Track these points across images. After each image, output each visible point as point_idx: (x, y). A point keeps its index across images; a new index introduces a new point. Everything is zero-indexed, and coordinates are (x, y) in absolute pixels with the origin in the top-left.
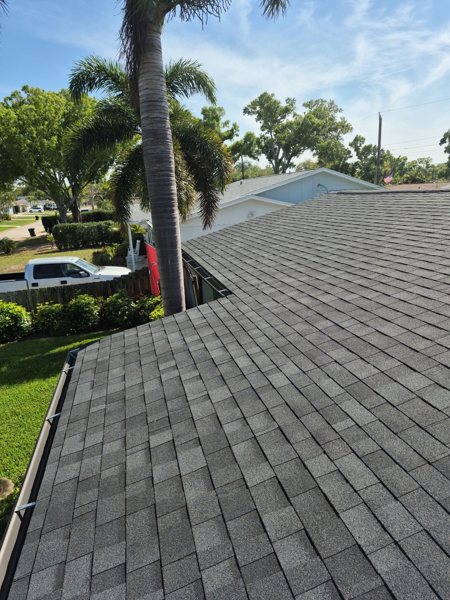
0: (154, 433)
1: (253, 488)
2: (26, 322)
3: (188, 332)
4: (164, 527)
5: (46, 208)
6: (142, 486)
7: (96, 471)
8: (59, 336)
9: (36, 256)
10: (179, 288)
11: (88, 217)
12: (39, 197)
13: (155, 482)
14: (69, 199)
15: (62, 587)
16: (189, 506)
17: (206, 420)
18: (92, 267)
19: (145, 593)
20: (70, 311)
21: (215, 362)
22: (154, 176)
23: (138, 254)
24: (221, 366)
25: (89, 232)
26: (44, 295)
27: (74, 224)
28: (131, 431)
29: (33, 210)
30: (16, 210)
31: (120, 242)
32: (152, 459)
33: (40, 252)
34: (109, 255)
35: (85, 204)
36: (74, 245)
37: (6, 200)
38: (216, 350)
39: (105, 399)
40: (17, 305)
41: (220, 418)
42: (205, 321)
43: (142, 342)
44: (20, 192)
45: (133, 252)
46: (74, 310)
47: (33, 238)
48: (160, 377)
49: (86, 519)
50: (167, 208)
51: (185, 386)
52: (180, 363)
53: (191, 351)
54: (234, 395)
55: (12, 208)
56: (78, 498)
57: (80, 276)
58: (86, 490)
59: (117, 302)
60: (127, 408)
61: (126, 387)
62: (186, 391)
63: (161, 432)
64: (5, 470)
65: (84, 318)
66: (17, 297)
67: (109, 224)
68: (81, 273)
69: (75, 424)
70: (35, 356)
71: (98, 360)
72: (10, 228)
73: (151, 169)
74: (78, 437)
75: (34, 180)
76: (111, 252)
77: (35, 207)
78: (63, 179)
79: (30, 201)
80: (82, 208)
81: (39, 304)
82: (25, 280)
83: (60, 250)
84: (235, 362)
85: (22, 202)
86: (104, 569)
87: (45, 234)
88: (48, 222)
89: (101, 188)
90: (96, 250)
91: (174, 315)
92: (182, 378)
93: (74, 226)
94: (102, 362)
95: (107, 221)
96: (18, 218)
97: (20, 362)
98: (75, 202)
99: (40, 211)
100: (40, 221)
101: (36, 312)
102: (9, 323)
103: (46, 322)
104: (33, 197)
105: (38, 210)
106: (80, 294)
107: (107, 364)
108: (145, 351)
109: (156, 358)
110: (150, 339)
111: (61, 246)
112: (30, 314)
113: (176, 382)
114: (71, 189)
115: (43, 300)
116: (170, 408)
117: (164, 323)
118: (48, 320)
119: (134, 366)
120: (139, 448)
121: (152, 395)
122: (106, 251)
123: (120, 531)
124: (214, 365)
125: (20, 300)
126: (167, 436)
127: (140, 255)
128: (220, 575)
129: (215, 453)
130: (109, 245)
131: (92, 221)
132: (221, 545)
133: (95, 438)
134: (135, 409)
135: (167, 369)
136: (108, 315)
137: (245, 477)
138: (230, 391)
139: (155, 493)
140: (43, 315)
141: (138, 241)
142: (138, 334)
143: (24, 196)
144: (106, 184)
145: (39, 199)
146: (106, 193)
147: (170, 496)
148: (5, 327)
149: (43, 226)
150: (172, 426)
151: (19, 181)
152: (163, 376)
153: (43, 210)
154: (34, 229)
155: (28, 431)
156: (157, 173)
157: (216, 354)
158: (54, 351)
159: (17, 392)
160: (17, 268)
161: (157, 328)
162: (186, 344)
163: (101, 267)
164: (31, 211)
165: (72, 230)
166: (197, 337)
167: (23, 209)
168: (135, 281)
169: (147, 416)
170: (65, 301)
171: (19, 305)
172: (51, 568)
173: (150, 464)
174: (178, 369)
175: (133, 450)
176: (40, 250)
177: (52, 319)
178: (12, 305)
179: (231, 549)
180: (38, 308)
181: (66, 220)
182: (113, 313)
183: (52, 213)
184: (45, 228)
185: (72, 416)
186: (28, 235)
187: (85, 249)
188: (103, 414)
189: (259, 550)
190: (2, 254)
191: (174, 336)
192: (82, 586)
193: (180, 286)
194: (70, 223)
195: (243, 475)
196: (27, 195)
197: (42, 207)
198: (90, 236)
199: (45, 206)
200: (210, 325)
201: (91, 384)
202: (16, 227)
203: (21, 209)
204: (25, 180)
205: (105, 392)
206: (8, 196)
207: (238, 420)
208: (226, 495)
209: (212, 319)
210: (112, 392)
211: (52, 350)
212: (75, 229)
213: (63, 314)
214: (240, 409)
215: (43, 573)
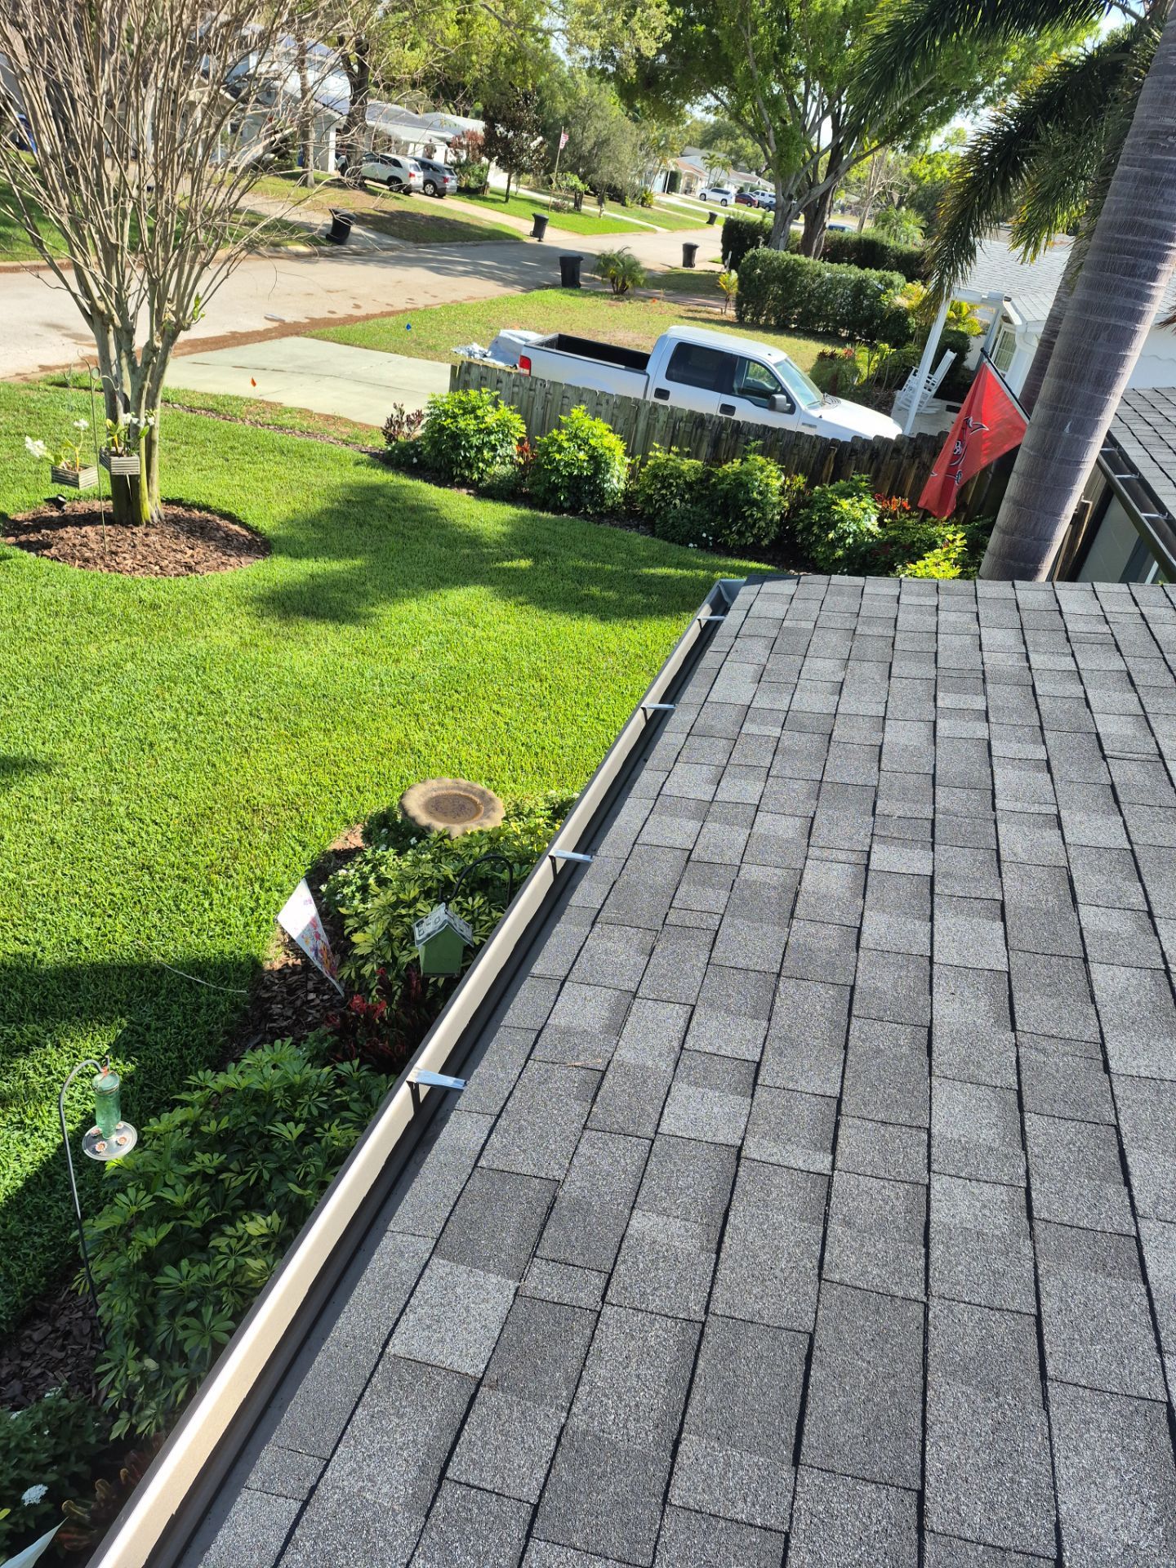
0: (886, 840)
1: (1122, 1078)
2: (615, 480)
3: (1043, 640)
4: (863, 1041)
5: (742, 198)
6: (829, 938)
7: (732, 857)
8: (673, 541)
9: (680, 320)
10: (1059, 515)
11: (838, 251)
12: (737, 160)
13: (863, 944)
14: (813, 185)
15: (619, 1034)
16: (937, 1032)
17: (1037, 872)
18: (808, 390)
19: (789, 1140)
20: (719, 487)
21: (1105, 747)
22: (1152, 146)
23: (934, 391)
24: (1120, 762)
25: (828, 291)
26: (674, 427)
27: (801, 258)
28: (830, 813)
29: (710, 195)
30: (672, 184)
31: (897, 344)
32: (869, 893)
33: (690, 314)
34: (856, 372)
35: (843, 209)
36: (777, 318)
37: (659, 148)
38: (1116, 717)
39: (782, 716)
40: (610, 431)
41: (1076, 884)
42: (1105, 629)
43: (906, 620)
44: (697, 136)
45: (923, 383)
46: (728, 490)
47: (686, 270)
48: (935, 723)
49: (692, 938)
50: (1142, 261)
51: (997, 770)
52: (998, 709)
53: (1039, 691)
54: (1135, 847)
55: (663, 176)
56: (683, 889)
57: (772, 406)
58: (703, 884)
59: (837, 504)
60: (831, 759)
61: (841, 710)
62: (997, 782)
63: (904, 845)
64: (491, 780)
65: (743, 517)
66: (615, 411)
67: (890, 284)
68: (777, 396)
69: (706, 742)
70: (610, 567)
71: (786, 624)
72: (643, 229)
73: (1152, 122)
74: (707, 772)
75: (748, 106)
76: (865, 361)
77: (717, 188)
78: (821, 119)
79: (711, 166)
80: (833, 220)
81: (657, 446)
82: (645, 374)
83: (740, 323)
84: (1167, 770)
85: (691, 163)
86: (709, 1049)
87: (719, 268)
88: (737, 238)
89: (905, 171)
90: (829, 349)
91: (1016, 582)
92: (993, 748)
93: (799, 265)
94: (792, 631)
95: (888, 273)
96: (670, 206)
97: (575, 568)
98: (824, 197)
99: (724, 202)
100: (718, 229)
101: (643, 464)
102: (581, 468)
103: (656, 497)
104: (721, 156)
105: (720, 197)
106: (755, 451)
107: (804, 641)
108: (908, 646)
109: (933, 673)
110: (932, 620)
111: (746, 313)
112: (630, 465)
113: (977, 753)
114: (828, 156)
115: (668, 439)
116: (941, 803)
117: (979, 595)
118: (664, 492)
119: (872, 671)
120: (842, 856)
121: (902, 757)
122: (852, 359)
123: (759, 997)
124: (1098, 754)
125: (620, 422)
126: (919, 862)
127: (936, 396)
128: (978, 1205)
129: (1037, 956)
130: (867, 344)
131: (850, 263)
132: (997, 1150)
133: (742, 789)
134: (849, 769)
135: (959, 712)
136: (801, 532)
137: (1108, 1045)
138: (1127, 833)
139: (859, 964)
140: (656, 476)
141: (950, 356)
142: (902, 597)
143: (701, 147)
144: (923, 163)
145: (734, 164)
146: (913, 188)
147: (895, 987)
148: (571, 474)
149: (721, 246)
150: (936, 847)
151: (710, 100)
152: (941, 723)
153: (732, 201)
154: (695, 247)
155: (552, 723)
156: (1165, 140)
157: (1115, 728)
158: (652, 571)
159: (554, 631)
160: (630, 339)
161: (956, 598)
162: (1030, 668)
163: (829, 398)
164: (703, 197)
165: (788, 276)
166: (1067, 663)
167: (688, 185)
168: (905, 462)
169: (876, 796)
170: (716, 458)
171: (613, 431)
172: (605, 990)
173: (860, 902)
174: (988, 721)
175: (826, 853)
176: (692, 307)
177: (671, 493)
178: (601, 427)
179: (1022, 1171)
180: (651, 454)
181: (782, 242)
182: (816, 530)
183: (754, 215)
184: (723, 250)
185: (701, 721)
186: (676, 259)
187: (799, 338)
188: (771, 746)
189: (1096, 1211)
190: (606, 293)
191: (1000, 640)
192: (660, 1055)
193: (1063, 509)
194: (793, 252)
195: (1102, 1038)
196: (709, 148)
197: (733, 191)
198: (827, 305)
199: (741, 190)
200: (1117, 645)
201: (755, 671)
202: (655, 231)
203: (682, 184)
204: (726, 100)
205: (787, 702)
206: (667, 137)
207: (1129, 913)
208: (1041, 1058)
209: (1129, 632)
210: (804, 708)
211: (649, 567)
212: (799, 274)
213: (701, 489)
214: (1145, 890)
215: (588, 991)
